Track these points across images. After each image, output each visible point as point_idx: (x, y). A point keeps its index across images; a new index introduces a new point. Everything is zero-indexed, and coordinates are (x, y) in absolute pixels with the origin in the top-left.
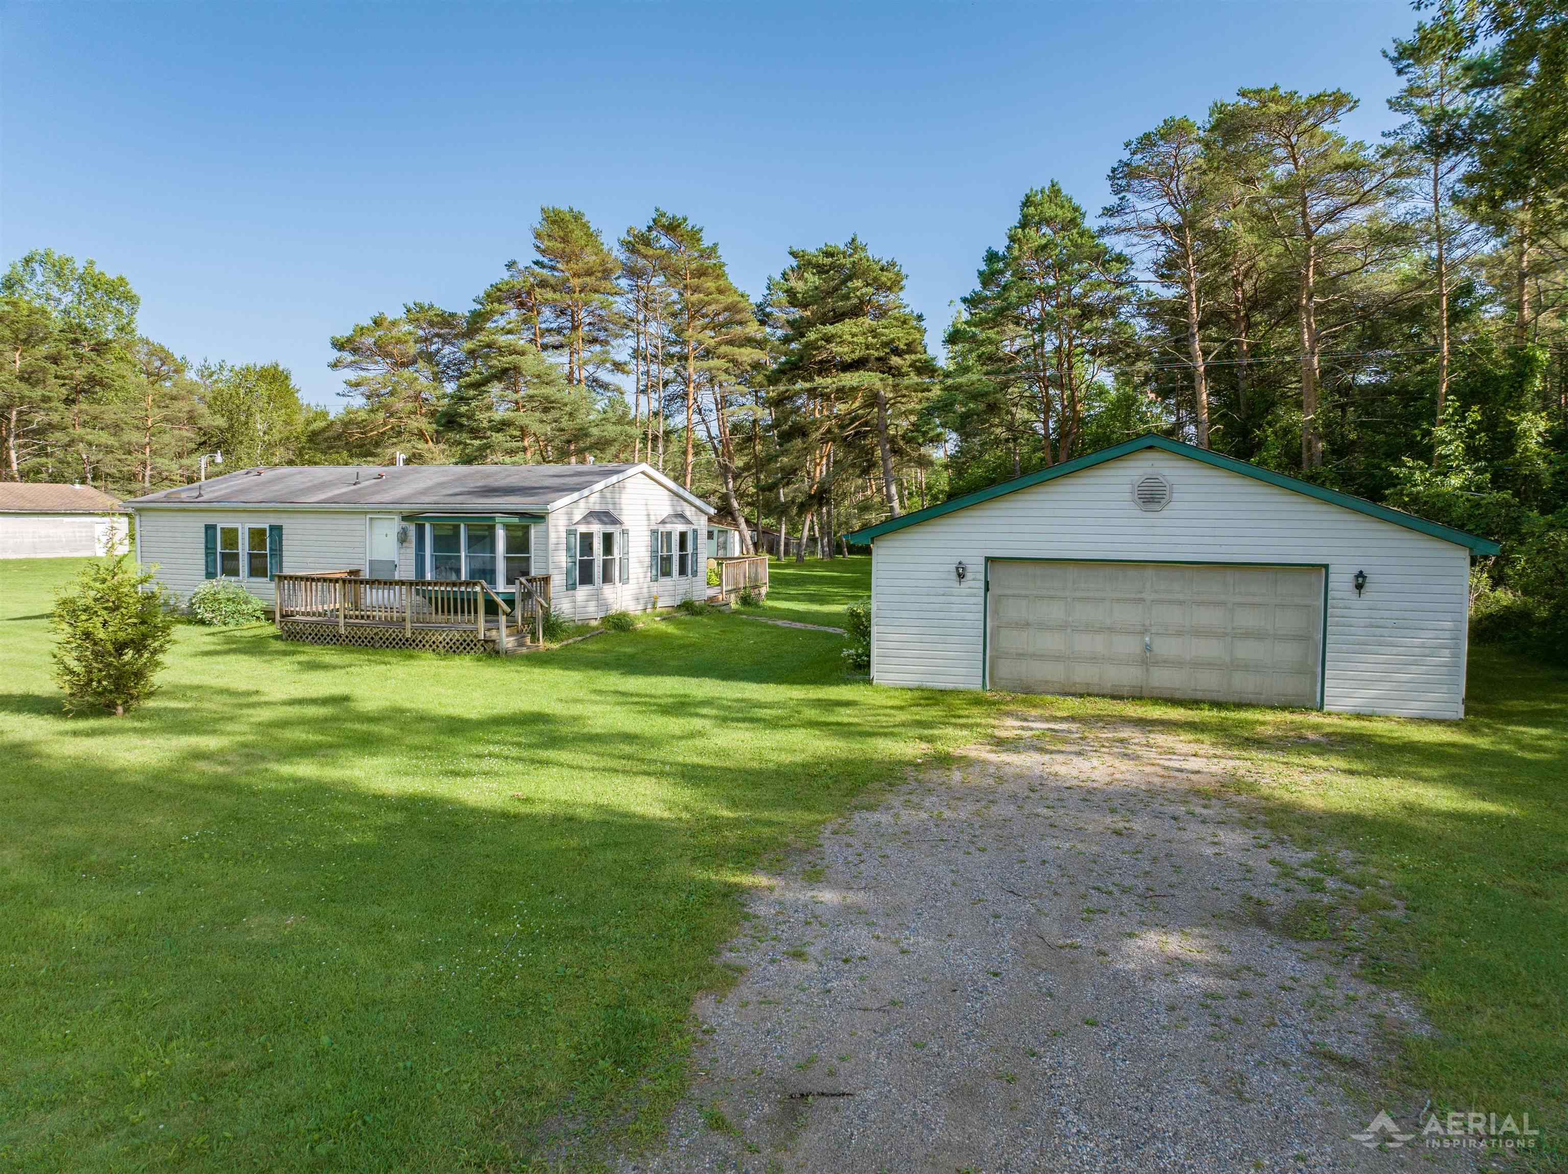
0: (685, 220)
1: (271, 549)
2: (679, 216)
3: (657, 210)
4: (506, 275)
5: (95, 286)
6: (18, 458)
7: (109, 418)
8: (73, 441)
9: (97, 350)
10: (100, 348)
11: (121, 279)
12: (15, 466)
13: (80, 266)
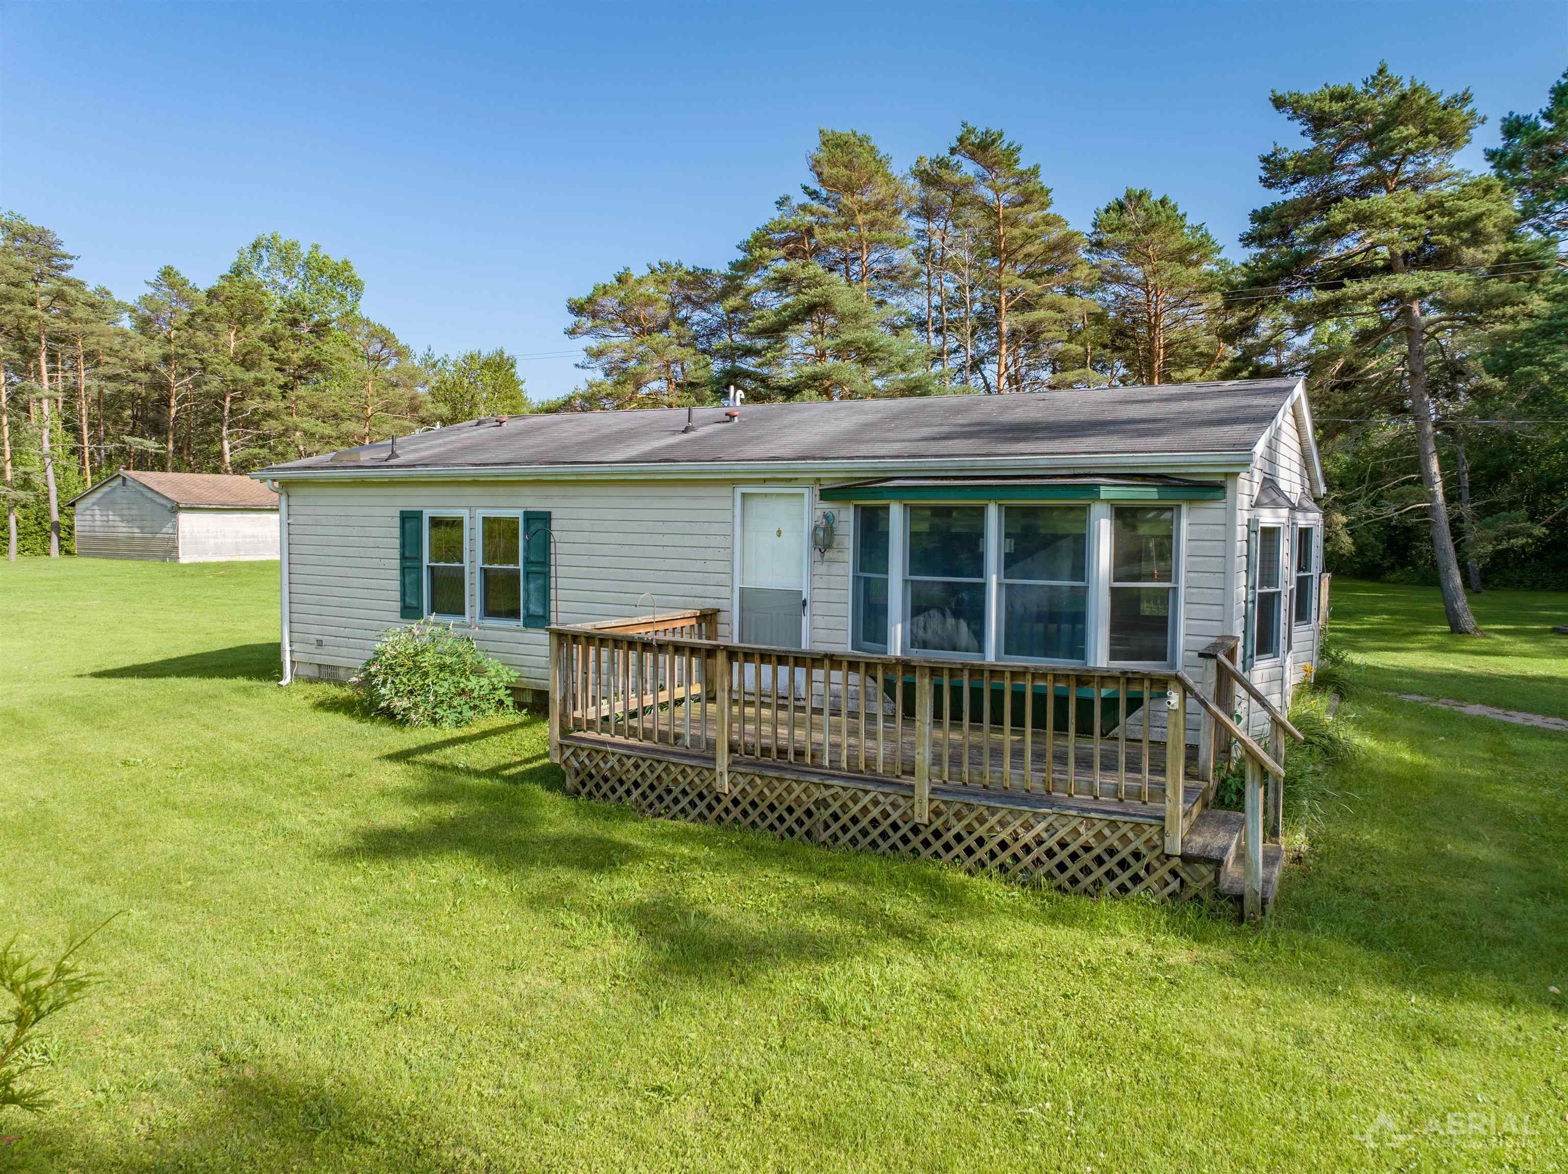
0: (1001, 135)
1: (527, 562)
2: (994, 129)
3: (964, 125)
4: (777, 215)
5: (320, 270)
6: (231, 450)
7: (328, 405)
8: (287, 430)
9: (316, 332)
10: (320, 330)
11: (346, 263)
12: (228, 458)
13: (305, 251)
